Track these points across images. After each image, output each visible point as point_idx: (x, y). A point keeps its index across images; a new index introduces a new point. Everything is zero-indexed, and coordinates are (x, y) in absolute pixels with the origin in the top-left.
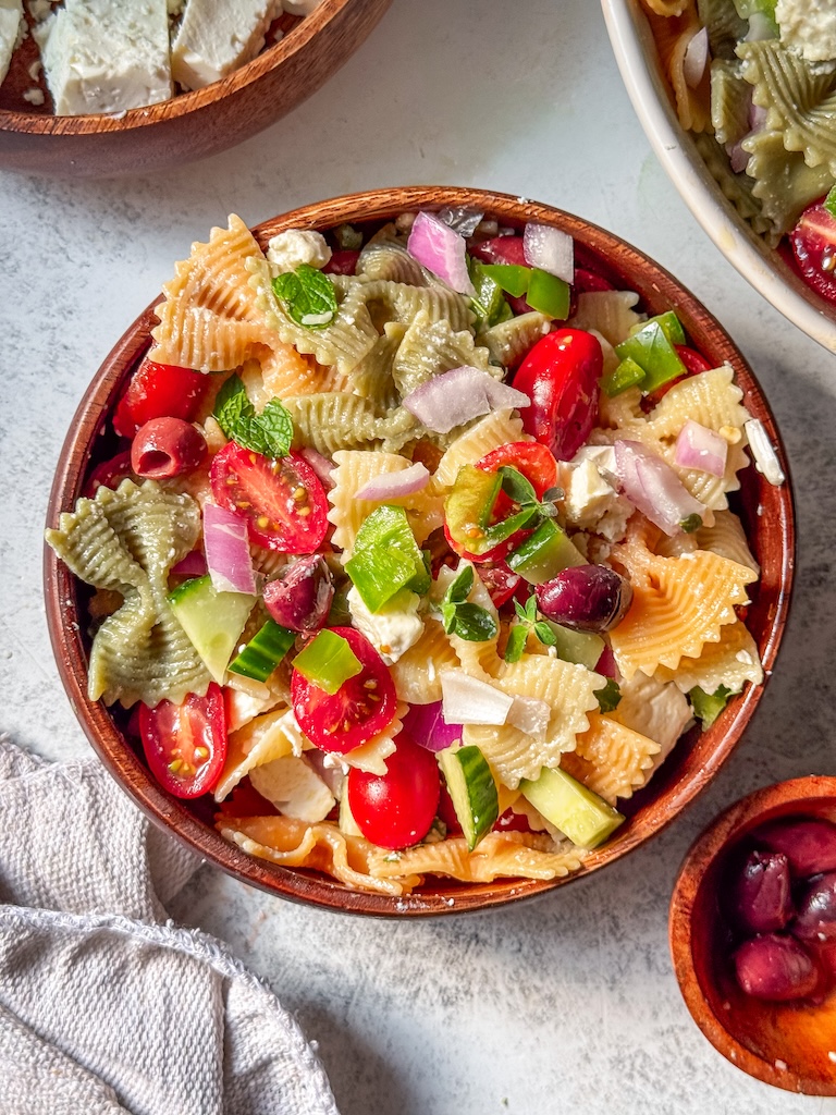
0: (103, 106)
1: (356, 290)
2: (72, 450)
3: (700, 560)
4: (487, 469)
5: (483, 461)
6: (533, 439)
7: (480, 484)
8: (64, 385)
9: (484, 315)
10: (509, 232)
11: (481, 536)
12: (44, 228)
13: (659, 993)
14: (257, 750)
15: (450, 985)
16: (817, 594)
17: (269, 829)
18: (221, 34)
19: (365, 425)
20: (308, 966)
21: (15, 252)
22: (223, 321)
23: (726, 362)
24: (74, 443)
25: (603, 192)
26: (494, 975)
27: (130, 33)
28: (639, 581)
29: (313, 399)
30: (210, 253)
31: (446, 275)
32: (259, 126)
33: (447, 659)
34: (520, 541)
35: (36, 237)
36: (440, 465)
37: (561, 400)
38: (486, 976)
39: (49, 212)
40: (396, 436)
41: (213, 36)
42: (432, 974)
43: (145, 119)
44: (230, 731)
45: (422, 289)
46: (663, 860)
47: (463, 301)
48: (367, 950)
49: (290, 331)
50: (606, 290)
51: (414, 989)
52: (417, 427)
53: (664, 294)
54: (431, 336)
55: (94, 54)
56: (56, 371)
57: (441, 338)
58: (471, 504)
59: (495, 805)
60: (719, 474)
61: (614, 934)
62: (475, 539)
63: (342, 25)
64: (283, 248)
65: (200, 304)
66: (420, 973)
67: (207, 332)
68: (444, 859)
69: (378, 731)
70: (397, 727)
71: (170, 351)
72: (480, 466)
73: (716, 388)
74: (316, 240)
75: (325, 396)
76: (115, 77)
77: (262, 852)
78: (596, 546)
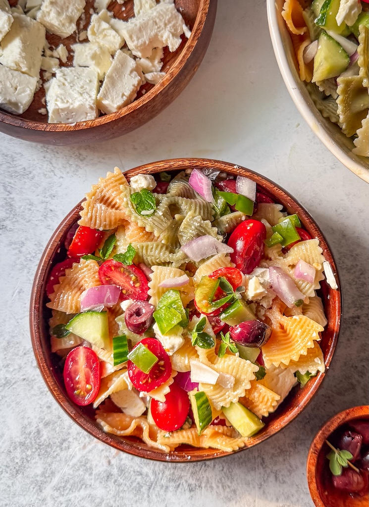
0: (68, 119)
1: (165, 200)
2: (44, 260)
3: (301, 320)
4: (213, 278)
5: (212, 274)
6: (234, 265)
7: (210, 284)
8: (49, 226)
9: (218, 212)
10: (231, 178)
11: (209, 305)
12: (46, 162)
13: (280, 491)
14: (113, 387)
15: (192, 483)
16: (354, 328)
17: (117, 419)
18: (118, 92)
19: (165, 256)
20: (134, 472)
21: (34, 171)
22: (110, 210)
23: (316, 237)
24: (45, 257)
25: (274, 158)
26: (211, 479)
27: (80, 90)
28: (275, 326)
29: (145, 244)
30: (106, 182)
31: (203, 195)
32: (132, 129)
33: (194, 355)
34: (226, 307)
35: (42, 165)
36: (196, 273)
37: (248, 249)
38: (208, 480)
39: (48, 156)
40: (178, 261)
41: (114, 93)
42: (185, 478)
43: (83, 126)
44: (102, 377)
45: (193, 200)
46: (285, 435)
47: (210, 205)
48: (159, 467)
49: (136, 217)
50: (270, 203)
51: (178, 484)
52: (186, 258)
53: (293, 208)
54: (194, 222)
55: (65, 98)
56: (46, 220)
57: (198, 223)
58: (206, 292)
59: (210, 417)
60: (311, 282)
61: (262, 465)
62: (207, 307)
63: (167, 92)
64: (136, 181)
65: (101, 202)
66: (180, 477)
67: (103, 214)
68: (188, 438)
69: (163, 383)
70: (171, 381)
71: (87, 221)
72: (211, 276)
73: (312, 246)
74: (150, 179)
75: (149, 243)
76: (73, 108)
77: (112, 431)
78: (260, 309)
